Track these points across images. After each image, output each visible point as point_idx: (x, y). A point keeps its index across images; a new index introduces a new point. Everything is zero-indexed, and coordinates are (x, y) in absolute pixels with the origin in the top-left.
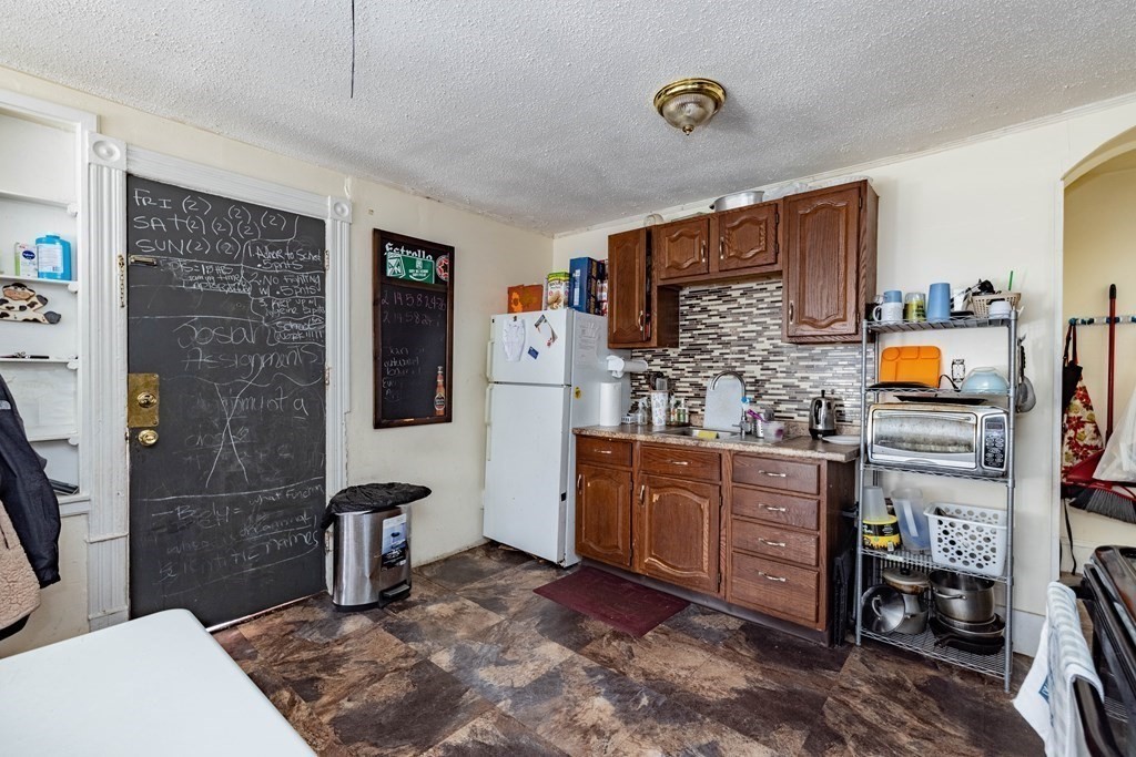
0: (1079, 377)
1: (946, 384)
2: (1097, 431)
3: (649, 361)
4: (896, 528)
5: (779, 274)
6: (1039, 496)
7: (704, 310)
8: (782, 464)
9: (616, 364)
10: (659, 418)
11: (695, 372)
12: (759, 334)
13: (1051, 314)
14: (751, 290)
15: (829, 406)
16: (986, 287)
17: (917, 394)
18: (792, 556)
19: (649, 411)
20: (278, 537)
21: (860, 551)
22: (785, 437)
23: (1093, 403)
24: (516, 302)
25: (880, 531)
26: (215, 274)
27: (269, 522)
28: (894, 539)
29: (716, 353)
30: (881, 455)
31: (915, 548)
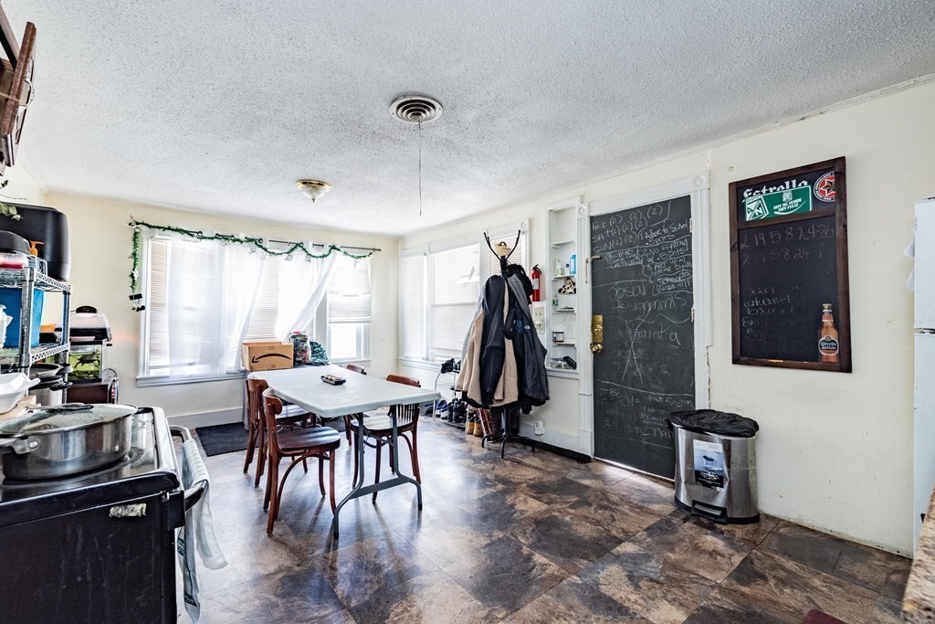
20: (661, 428)
26: (624, 256)
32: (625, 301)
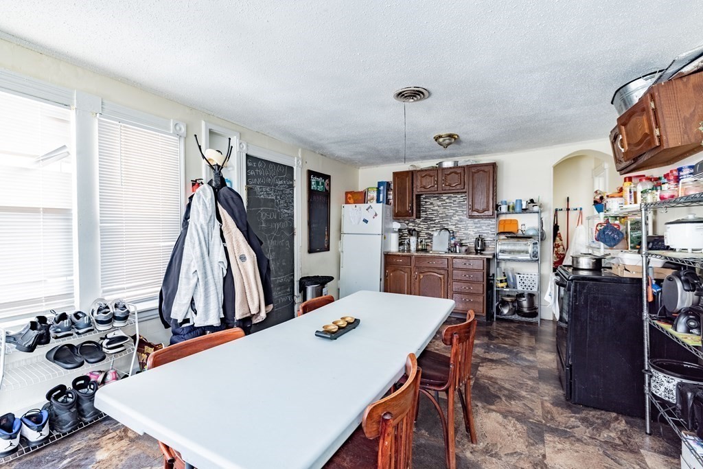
0: (558, 230)
1: (520, 232)
2: (564, 249)
3: (407, 224)
4: (506, 281)
5: (466, 192)
6: (547, 268)
7: (431, 204)
8: (471, 261)
9: (396, 225)
10: (413, 247)
11: (428, 229)
12: (454, 214)
13: (550, 210)
14: (451, 196)
15: (482, 240)
16: (532, 201)
17: (513, 236)
18: (475, 292)
19: (409, 244)
20: (282, 297)
21: (495, 289)
22: (468, 252)
23: (563, 239)
24: (350, 198)
25: (501, 281)
26: (266, 191)
27: (280, 290)
28: (506, 284)
29: (437, 221)
30: (501, 256)
31: (512, 285)
32: (267, 221)
